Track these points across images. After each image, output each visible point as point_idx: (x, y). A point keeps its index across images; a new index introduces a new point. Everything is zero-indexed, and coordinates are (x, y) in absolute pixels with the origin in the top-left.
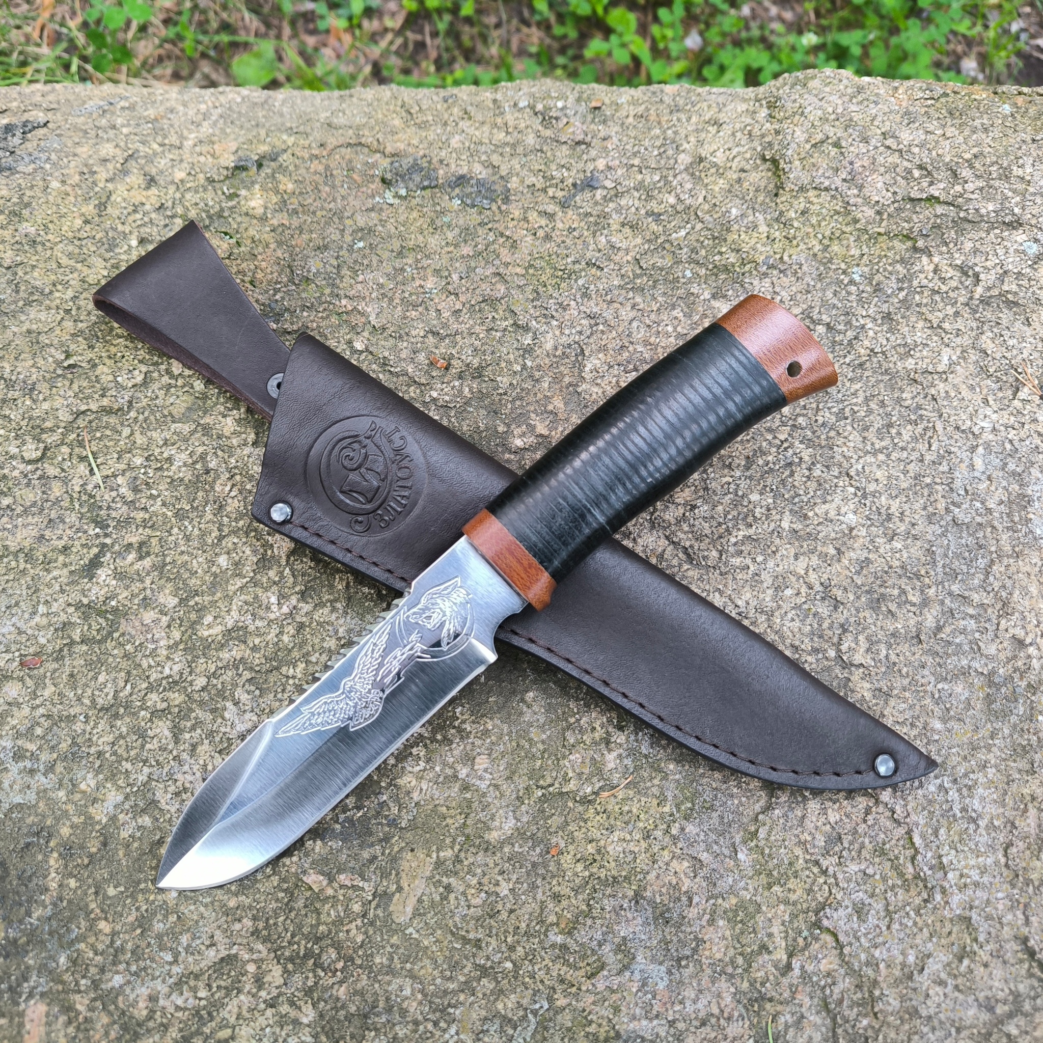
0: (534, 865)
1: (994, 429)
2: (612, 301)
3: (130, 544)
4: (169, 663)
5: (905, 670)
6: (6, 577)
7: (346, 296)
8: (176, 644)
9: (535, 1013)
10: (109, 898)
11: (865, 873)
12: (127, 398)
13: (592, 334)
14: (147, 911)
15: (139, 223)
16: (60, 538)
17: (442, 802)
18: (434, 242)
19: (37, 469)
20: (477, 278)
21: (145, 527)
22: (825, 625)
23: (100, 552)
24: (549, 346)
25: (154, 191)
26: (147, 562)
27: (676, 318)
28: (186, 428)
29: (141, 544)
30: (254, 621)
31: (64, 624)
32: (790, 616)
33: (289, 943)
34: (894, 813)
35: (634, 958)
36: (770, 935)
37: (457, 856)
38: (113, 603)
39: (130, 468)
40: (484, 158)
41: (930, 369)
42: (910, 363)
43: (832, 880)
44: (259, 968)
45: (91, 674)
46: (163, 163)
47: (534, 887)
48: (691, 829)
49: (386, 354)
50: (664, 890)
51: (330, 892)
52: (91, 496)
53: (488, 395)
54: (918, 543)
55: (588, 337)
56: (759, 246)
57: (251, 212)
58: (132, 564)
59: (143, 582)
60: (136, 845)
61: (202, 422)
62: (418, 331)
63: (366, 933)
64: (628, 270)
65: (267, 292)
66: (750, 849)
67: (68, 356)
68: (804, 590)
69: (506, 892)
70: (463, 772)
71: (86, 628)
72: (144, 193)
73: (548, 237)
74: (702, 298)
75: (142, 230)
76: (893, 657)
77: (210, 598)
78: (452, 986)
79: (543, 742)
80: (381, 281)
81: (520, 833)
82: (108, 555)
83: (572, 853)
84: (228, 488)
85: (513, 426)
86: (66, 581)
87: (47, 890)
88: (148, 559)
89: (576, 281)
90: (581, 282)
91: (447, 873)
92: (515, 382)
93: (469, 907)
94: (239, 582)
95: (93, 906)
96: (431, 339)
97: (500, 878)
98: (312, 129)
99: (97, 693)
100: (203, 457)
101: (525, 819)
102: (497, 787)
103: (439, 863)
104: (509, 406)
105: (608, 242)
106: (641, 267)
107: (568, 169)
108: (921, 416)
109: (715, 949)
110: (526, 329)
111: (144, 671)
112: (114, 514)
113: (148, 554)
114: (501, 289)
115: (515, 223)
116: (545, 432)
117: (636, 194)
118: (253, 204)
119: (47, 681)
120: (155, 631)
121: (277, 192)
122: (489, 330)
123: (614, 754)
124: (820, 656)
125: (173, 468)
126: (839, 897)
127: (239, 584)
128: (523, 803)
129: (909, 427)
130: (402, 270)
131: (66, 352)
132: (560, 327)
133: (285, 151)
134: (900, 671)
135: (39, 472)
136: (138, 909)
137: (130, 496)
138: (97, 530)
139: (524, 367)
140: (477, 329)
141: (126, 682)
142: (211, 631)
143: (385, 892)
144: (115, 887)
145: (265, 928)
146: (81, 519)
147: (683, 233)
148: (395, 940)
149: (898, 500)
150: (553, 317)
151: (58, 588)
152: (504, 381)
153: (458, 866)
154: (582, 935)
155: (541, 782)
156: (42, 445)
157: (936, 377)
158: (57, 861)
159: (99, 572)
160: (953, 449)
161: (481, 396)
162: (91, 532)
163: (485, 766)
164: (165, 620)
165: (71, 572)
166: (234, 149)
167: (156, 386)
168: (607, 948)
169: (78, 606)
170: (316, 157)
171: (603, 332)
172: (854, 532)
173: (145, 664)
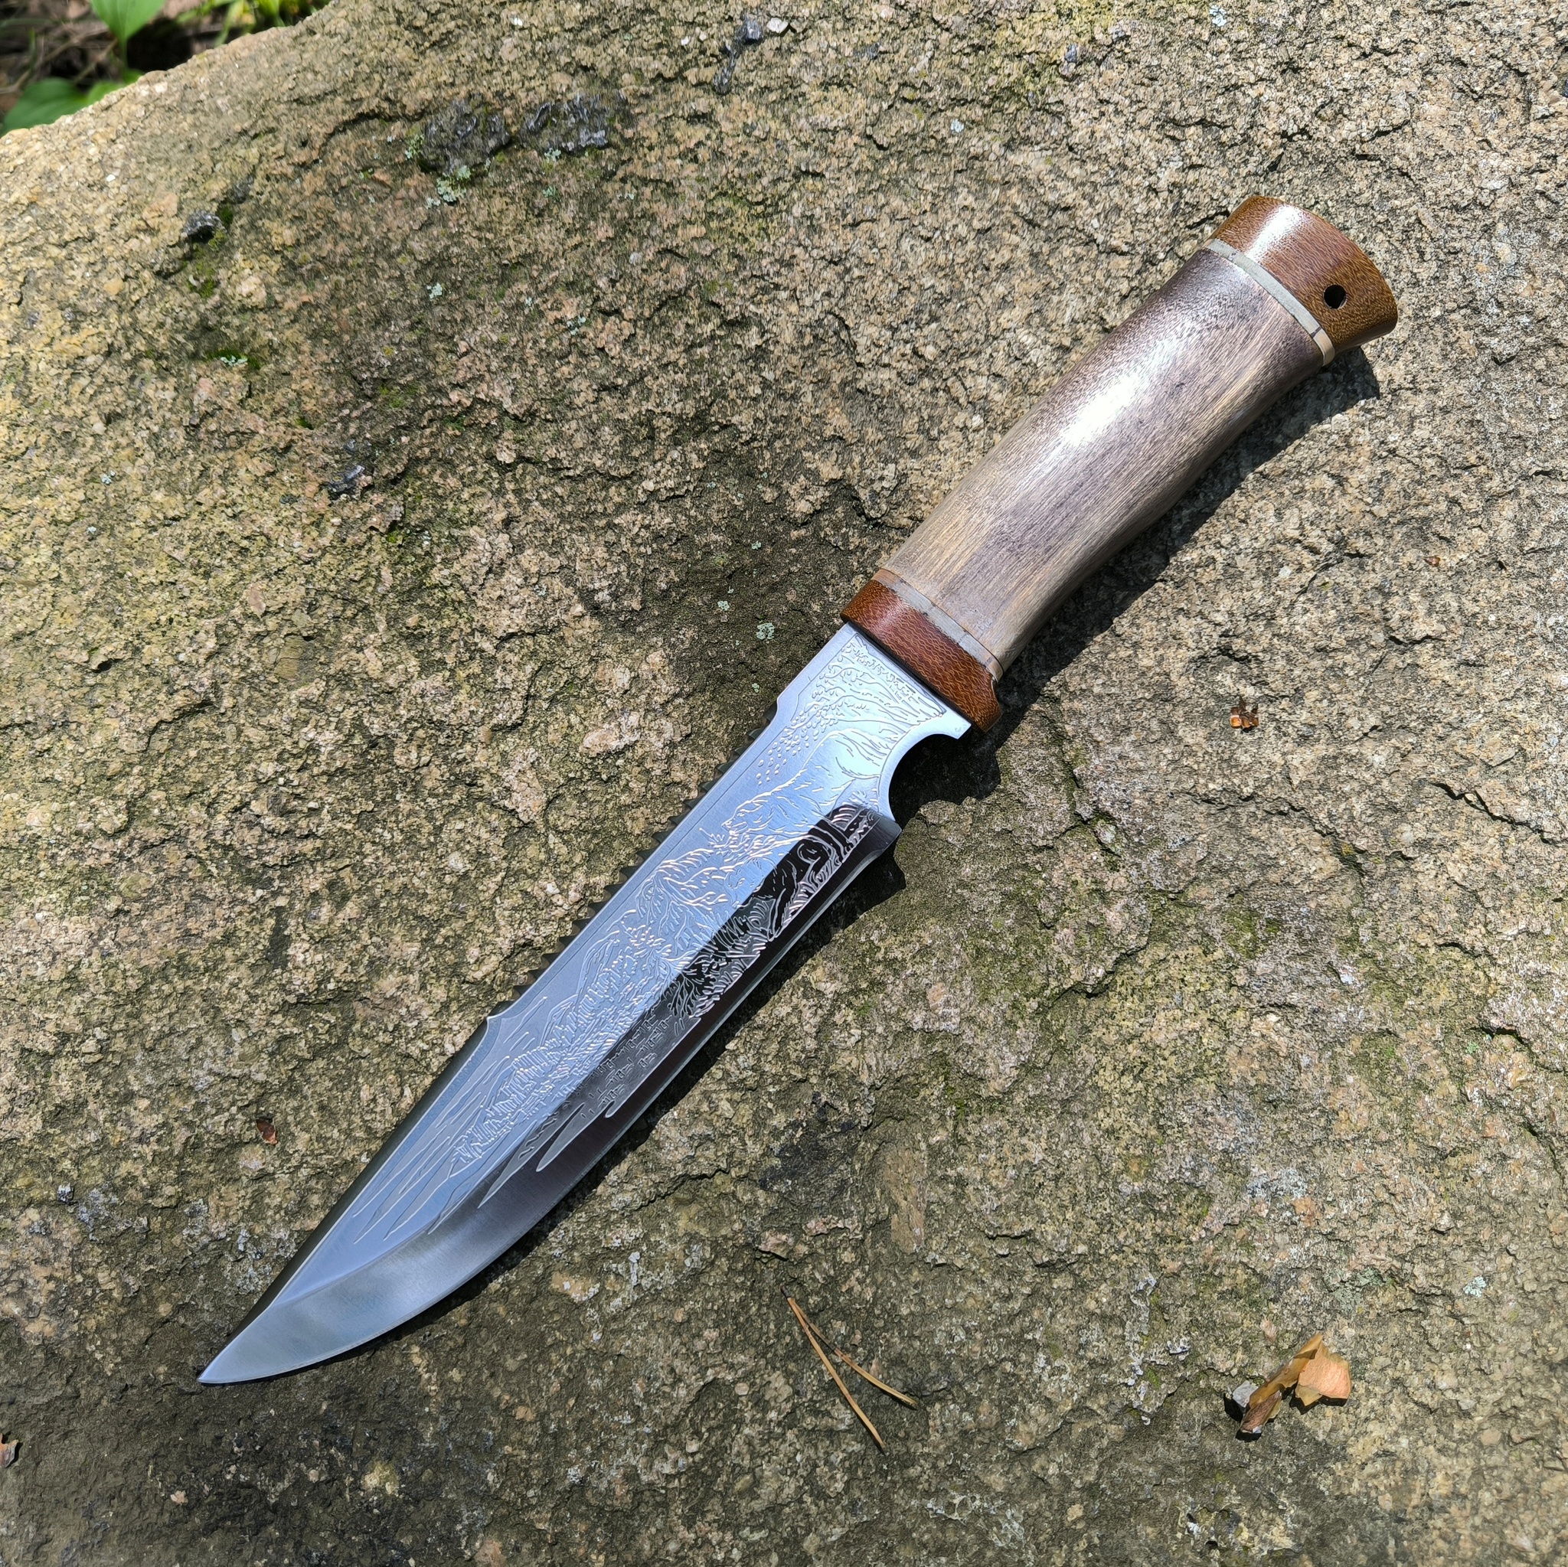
0: (1065, 1103)
1: (1512, 185)
2: (855, 224)
3: (315, 895)
4: (448, 1037)
5: (1492, 618)
6: (166, 1011)
7: (455, 386)
8: (445, 1006)
9: (1141, 1294)
10: (512, 1374)
11: (1528, 933)
12: (207, 683)
13: (847, 289)
14: (569, 1370)
15: (90, 391)
16: (213, 925)
17: (904, 1072)
18: (546, 237)
19: (132, 839)
20: (637, 271)
21: (323, 860)
22: (1356, 599)
23: (278, 922)
24: (788, 336)
25: (87, 328)
26: (351, 909)
27: (965, 208)
28: (314, 690)
29: (331, 885)
30: (537, 929)
31: (278, 1041)
32: (1299, 607)
33: (777, 1336)
34: (1541, 832)
35: (1248, 1173)
36: (1423, 1067)
37: (955, 1135)
38: (331, 986)
39: (262, 784)
40: (564, 59)
41: (1383, 125)
42: (1347, 129)
43: (1485, 960)
44: (752, 1385)
45: (348, 1094)
46: (78, 274)
47: (1076, 1132)
48: (1261, 967)
49: (552, 452)
50: (1255, 1065)
51: (803, 1249)
52: (227, 848)
53: (729, 452)
54: (1452, 418)
55: (844, 296)
56: (1049, 33)
57: (249, 303)
58: (331, 921)
59: (358, 939)
60: (515, 1292)
61: (332, 672)
62: (583, 391)
63: (874, 1282)
64: (862, 158)
65: (332, 429)
66: (1356, 963)
67: (92, 651)
68: (1307, 558)
69: (1040, 1156)
70: (918, 1020)
71: (310, 1035)
72: (75, 339)
73: (719, 156)
74: (992, 157)
75: (100, 399)
76: (1471, 608)
77: (461, 923)
78: (1016, 1305)
79: (1011, 930)
80: (495, 338)
81: (1028, 1068)
82: (292, 922)
83: (1110, 1067)
84: (414, 755)
85: (786, 484)
86: (251, 982)
87: (427, 1396)
88: (350, 904)
89: (788, 211)
90: (797, 211)
91: (951, 1162)
92: (760, 415)
93: (998, 1195)
94: (491, 884)
95: (497, 1393)
96: (608, 401)
97: (1024, 1140)
98: (277, 119)
99: (368, 1117)
100: (358, 725)
101: (1028, 1048)
102: (971, 1020)
103: (935, 1152)
104: (767, 455)
105: (813, 126)
106: (880, 147)
107: (704, 26)
108: (1393, 210)
109: (1354, 1117)
110: (742, 323)
111: (417, 1061)
112: (270, 860)
113: (345, 898)
114: (680, 270)
115: (657, 152)
116: (836, 474)
117: (825, 25)
118: (245, 288)
119: (293, 1128)
120: (407, 1001)
121: (274, 253)
122: (689, 348)
123: (1118, 906)
124: (1363, 647)
125: (323, 758)
126: (1502, 980)
127: (493, 887)
128: (1016, 1028)
129: (1380, 237)
130: (519, 306)
131: (86, 645)
132: (794, 297)
133: (253, 174)
134: (1485, 622)
135: (136, 845)
136: (558, 1372)
137: (281, 824)
138: (259, 893)
139: (765, 385)
140: (672, 355)
141: (401, 1085)
142: (485, 969)
143: (878, 1222)
144: (514, 1357)
145: (736, 1331)
146: (228, 886)
147: (924, 60)
148: (916, 1276)
149: (1400, 363)
150: (777, 287)
151: (245, 997)
152: (743, 419)
153: (962, 1148)
154: (1167, 1170)
155: (1031, 988)
156: (122, 803)
157: (1395, 135)
158: (421, 1355)
159: (291, 952)
160: (1457, 245)
161: (718, 457)
162: (252, 900)
163: (943, 998)
164: (413, 979)
165: (253, 967)
166: (174, 207)
167: (240, 645)
168: (1205, 1174)
169: (285, 1008)
170: (304, 166)
171: (861, 278)
172: (1352, 441)
173: (414, 1051)
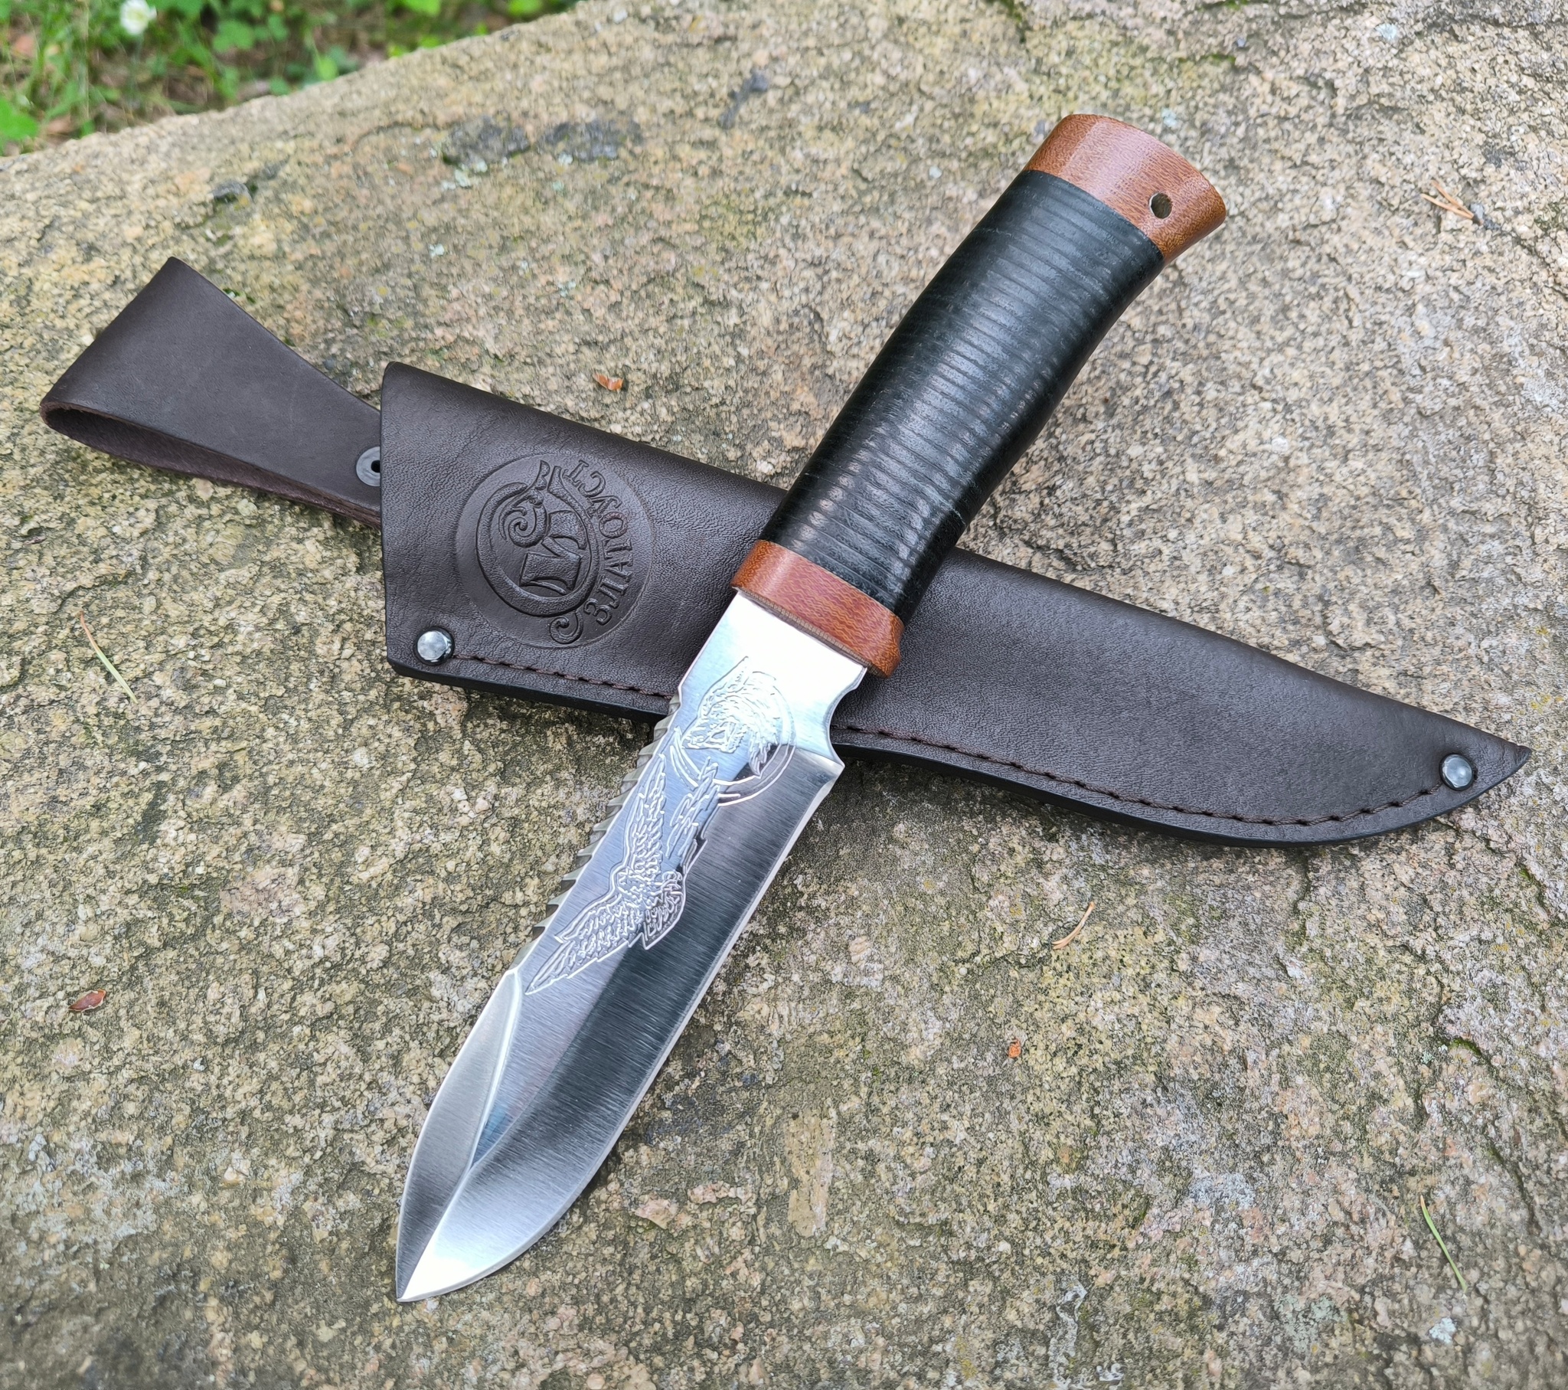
0: (991, 1080)
1: (1428, 277)
2: (838, 236)
3: (203, 773)
4: (319, 939)
5: (1429, 636)
6: (11, 878)
7: (440, 324)
8: (321, 906)
9: (1069, 1308)
10: (324, 1345)
11: (1480, 941)
12: (136, 554)
13: (824, 287)
14: (393, 1346)
15: (87, 310)
16: (84, 794)
17: (819, 1027)
18: (549, 219)
19: (19, 697)
20: (630, 252)
21: (219, 740)
22: (1297, 603)
23: (156, 796)
24: (766, 320)
25: (98, 262)
26: (238, 792)
27: (938, 236)
28: (244, 574)
29: (221, 767)
30: (436, 835)
31: (128, 925)
32: (1242, 605)
33: (644, 1323)
34: (1488, 841)
35: (1190, 1174)
36: (1377, 1076)
37: (868, 1104)
38: (200, 870)
39: (169, 656)
40: (586, 95)
41: (1313, 220)
42: (1283, 220)
43: (1437, 966)
44: (608, 1379)
45: (194, 992)
46: (101, 223)
47: (1001, 1115)
48: (1206, 954)
49: (527, 390)
50: (1198, 1058)
51: (686, 1221)
52: (117, 716)
53: (698, 412)
54: (1384, 455)
55: (820, 293)
56: (1022, 111)
57: (257, 253)
58: (214, 802)
59: (239, 824)
60: (345, 1245)
61: (267, 558)
62: (565, 346)
63: (763, 1268)
64: (847, 186)
65: (315, 347)
66: (1304, 958)
67: (24, 519)
68: (1249, 562)
69: (962, 1135)
70: (837, 972)
71: (165, 921)
72: (85, 268)
73: (716, 173)
74: (965, 200)
75: (95, 319)
76: (1407, 623)
77: (356, 821)
78: (926, 1309)
79: (942, 893)
80: (487, 289)
81: (954, 1040)
82: (171, 797)
83: (1041, 1046)
84: (337, 646)
85: (749, 447)
86: (112, 856)
87: (215, 1364)
88: (238, 787)
89: (777, 220)
90: (784, 220)
91: (862, 1134)
92: (732, 383)
93: (913, 1175)
94: (396, 784)
95: (300, 1366)
96: (588, 354)
97: (945, 1117)
98: (317, 125)
99: (211, 1018)
100: (283, 610)
101: (954, 1015)
102: (895, 979)
103: (844, 1123)
104: (734, 419)
105: (807, 156)
106: (865, 180)
107: (716, 77)
108: (1323, 286)
109: (1305, 1122)
110: (725, 304)
111: (280, 962)
112: (163, 734)
113: (236, 779)
114: (671, 259)
115: (661, 166)
116: (799, 442)
117: (825, 84)
118: (256, 241)
119: (123, 1023)
120: (280, 895)
121: (290, 216)
122: (671, 319)
123: (1055, 879)
124: (1305, 649)
125: (240, 638)
126: (1456, 987)
127: (397, 786)
128: (942, 992)
129: (1312, 304)
130: (514, 268)
131: (20, 513)
132: (774, 289)
133: (286, 161)
134: (1423, 639)
135: (23, 702)
136: (378, 1348)
137: (181, 699)
138: (143, 765)
139: (739, 358)
140: (653, 322)
141: (256, 988)
142: (372, 871)
143: (774, 1196)
144: (330, 1325)
145: (599, 1311)
146: (110, 756)
147: (909, 119)
148: (812, 1265)
149: (1335, 404)
150: (759, 278)
151: (102, 871)
152: (715, 386)
153: (875, 1119)
154: (1101, 1165)
155: (960, 954)
156: (16, 659)
157: (1324, 229)
158: (219, 1311)
159: (162, 827)
160: (1383, 318)
161: (688, 415)
162: (133, 771)
163: (868, 952)
164: (292, 874)
165: (118, 842)
166: (207, 176)
167: (177, 524)
168: (1144, 1173)
169: (144, 890)
170: (335, 157)
171: (839, 281)
172: (1292, 463)
173: (278, 950)
